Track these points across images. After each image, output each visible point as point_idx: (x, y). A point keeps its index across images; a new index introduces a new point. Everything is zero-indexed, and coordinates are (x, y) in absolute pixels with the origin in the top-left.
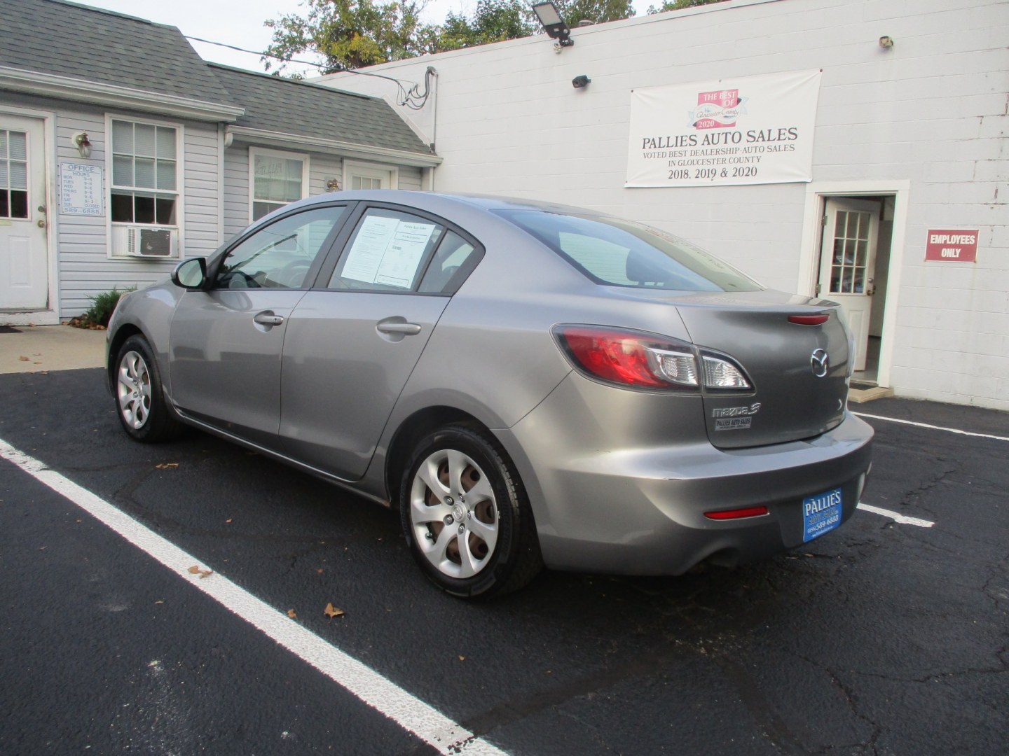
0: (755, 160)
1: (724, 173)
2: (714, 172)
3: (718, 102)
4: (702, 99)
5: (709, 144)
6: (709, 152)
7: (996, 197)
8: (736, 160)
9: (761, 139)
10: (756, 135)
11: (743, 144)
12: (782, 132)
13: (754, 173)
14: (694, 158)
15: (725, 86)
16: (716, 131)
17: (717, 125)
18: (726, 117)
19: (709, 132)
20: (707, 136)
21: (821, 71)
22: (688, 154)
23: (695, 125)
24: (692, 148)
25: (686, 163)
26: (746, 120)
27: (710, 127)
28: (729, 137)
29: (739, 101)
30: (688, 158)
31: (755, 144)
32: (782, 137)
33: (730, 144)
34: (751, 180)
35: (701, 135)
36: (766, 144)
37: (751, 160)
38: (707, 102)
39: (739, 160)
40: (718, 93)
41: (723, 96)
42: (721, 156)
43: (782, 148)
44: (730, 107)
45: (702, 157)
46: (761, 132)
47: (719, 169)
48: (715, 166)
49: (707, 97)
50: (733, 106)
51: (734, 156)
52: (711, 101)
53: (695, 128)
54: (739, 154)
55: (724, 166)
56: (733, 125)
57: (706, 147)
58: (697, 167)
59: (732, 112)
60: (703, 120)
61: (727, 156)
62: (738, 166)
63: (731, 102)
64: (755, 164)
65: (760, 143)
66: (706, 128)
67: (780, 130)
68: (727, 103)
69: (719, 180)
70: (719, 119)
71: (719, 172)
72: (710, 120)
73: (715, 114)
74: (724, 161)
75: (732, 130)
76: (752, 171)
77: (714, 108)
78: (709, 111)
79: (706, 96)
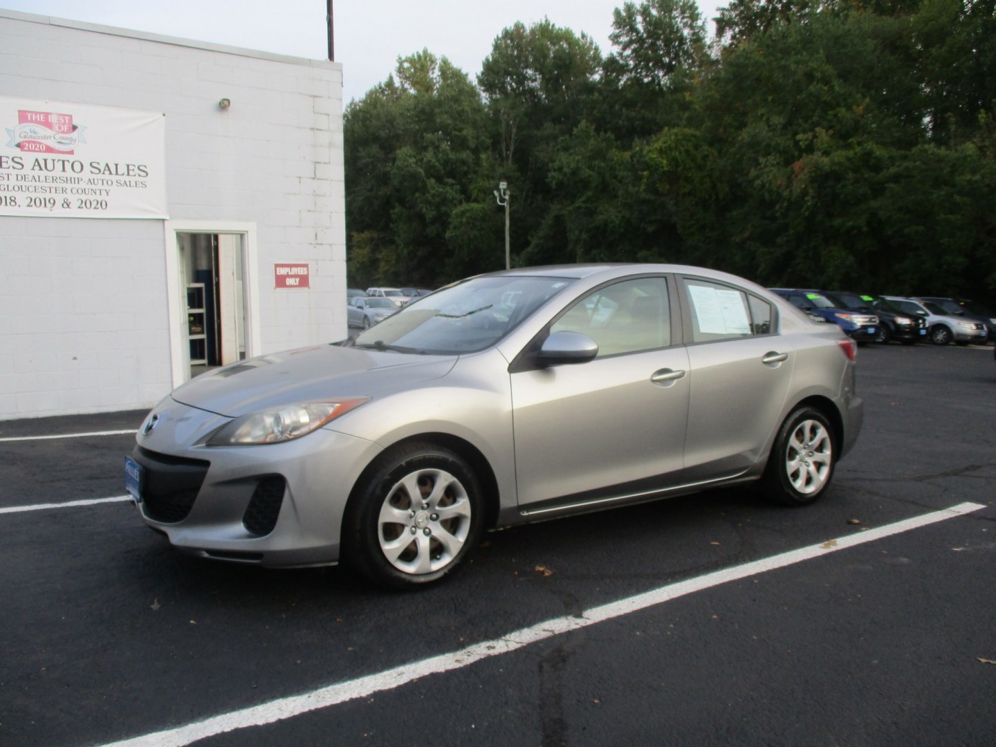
0: (104, 193)
1: (67, 204)
2: (52, 201)
3: (48, 125)
4: (23, 116)
5: (41, 169)
6: (42, 178)
7: (316, 239)
8: (80, 191)
9: (107, 172)
10: (102, 167)
11: (86, 174)
12: (131, 167)
13: (104, 206)
14: (23, 183)
15: (56, 108)
16: (50, 156)
17: (49, 150)
18: (59, 142)
19: (41, 157)
20: (37, 160)
21: (164, 115)
22: (13, 178)
23: (19, 145)
24: (16, 172)
25: (11, 188)
26: (86, 149)
27: (40, 151)
28: (68, 166)
29: (74, 128)
30: (13, 182)
31: (101, 176)
32: (131, 172)
33: (69, 173)
34: (100, 214)
35: (28, 158)
36: (114, 178)
37: (98, 192)
38: (31, 121)
39: (84, 191)
40: (47, 115)
41: (53, 119)
42: (60, 185)
43: (133, 184)
44: (63, 132)
45: (34, 184)
46: (107, 165)
47: (59, 198)
48: (53, 195)
49: (31, 117)
50: (68, 132)
51: (77, 186)
52: (36, 122)
53: (19, 149)
54: (83, 185)
55: (65, 196)
56: (71, 152)
57: (37, 172)
58: (27, 194)
59: (66, 139)
60: (29, 142)
61: (69, 186)
62: (84, 197)
63: (66, 128)
64: (104, 197)
65: (107, 176)
66: (34, 151)
67: (128, 166)
68: (60, 128)
69: (59, 211)
70: (51, 143)
71: (59, 202)
72: (40, 143)
73: (45, 137)
74: (64, 191)
75: (71, 158)
76: (102, 205)
77: (42, 131)
78: (35, 133)
79: (29, 115)
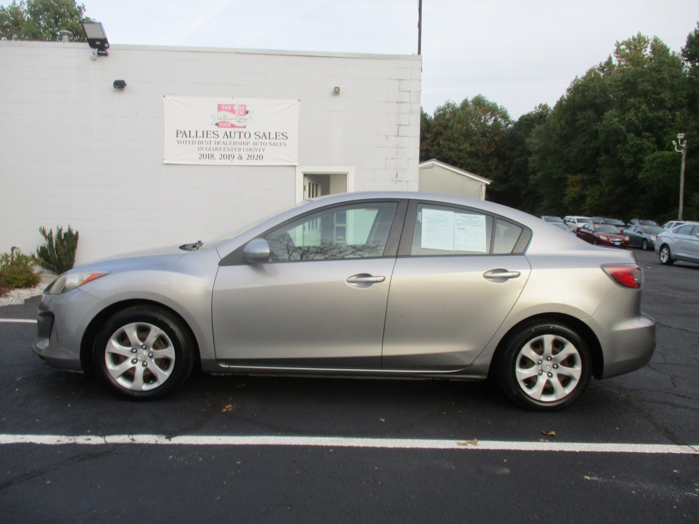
0: (261, 150)
1: (241, 158)
2: (233, 156)
3: (233, 111)
4: (220, 108)
5: (228, 137)
6: (228, 143)
7: (397, 177)
8: (248, 150)
9: (264, 138)
10: (261, 135)
11: (252, 140)
12: (278, 134)
13: (261, 158)
14: (218, 146)
15: (238, 101)
16: (232, 130)
17: (233, 126)
18: (239, 121)
19: (228, 130)
20: (226, 132)
21: (299, 101)
22: (213, 143)
23: (217, 124)
24: (215, 139)
25: (211, 149)
26: (253, 125)
27: (228, 127)
28: (242, 135)
29: (247, 112)
30: (213, 146)
31: (260, 140)
32: (278, 137)
33: (243, 139)
34: (259, 163)
35: (221, 131)
36: (268, 141)
37: (258, 150)
38: (224, 110)
39: (250, 150)
40: (232, 106)
41: (236, 108)
42: (237, 146)
43: (278, 144)
44: (241, 115)
45: (223, 146)
46: (264, 133)
47: (237, 155)
48: (233, 152)
49: (224, 108)
50: (243, 115)
51: (246, 147)
52: (227, 110)
53: (217, 127)
54: (250, 146)
55: (240, 152)
56: (245, 127)
57: (226, 139)
58: (220, 152)
59: (242, 119)
60: (222, 122)
61: (242, 147)
62: (250, 153)
63: (242, 113)
64: (261, 153)
65: (264, 140)
66: (225, 127)
67: (276, 133)
68: (239, 113)
69: (236, 162)
70: (234, 122)
71: (237, 156)
72: (228, 123)
73: (231, 119)
74: (239, 150)
75: (244, 130)
76: (260, 157)
77: (229, 115)
78: (226, 117)
79: (223, 107)
